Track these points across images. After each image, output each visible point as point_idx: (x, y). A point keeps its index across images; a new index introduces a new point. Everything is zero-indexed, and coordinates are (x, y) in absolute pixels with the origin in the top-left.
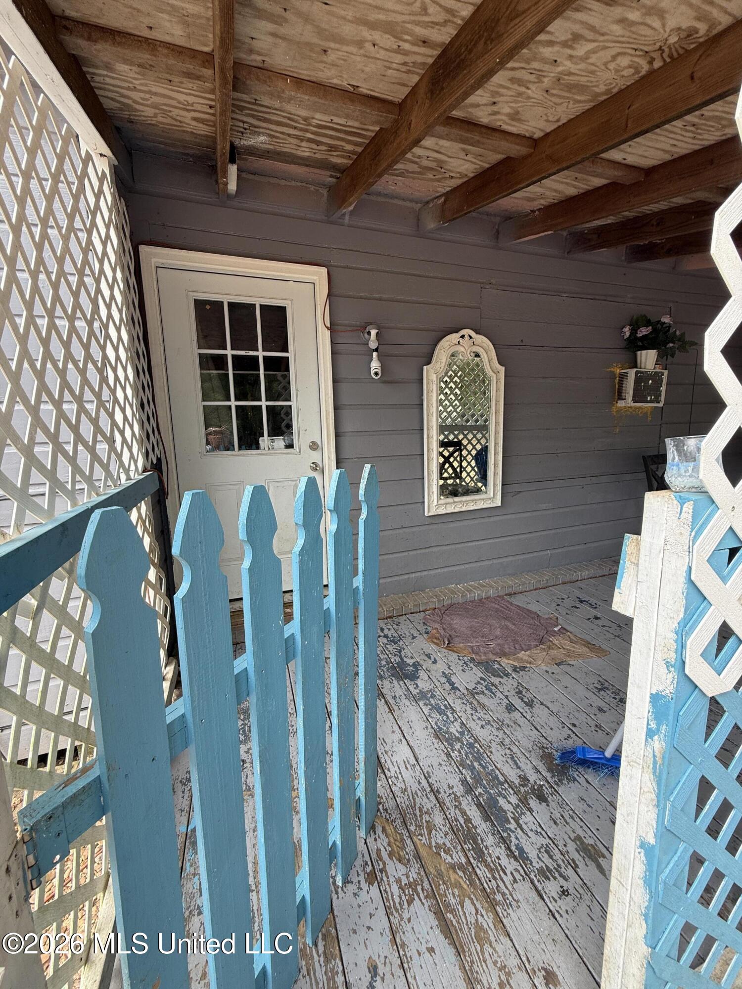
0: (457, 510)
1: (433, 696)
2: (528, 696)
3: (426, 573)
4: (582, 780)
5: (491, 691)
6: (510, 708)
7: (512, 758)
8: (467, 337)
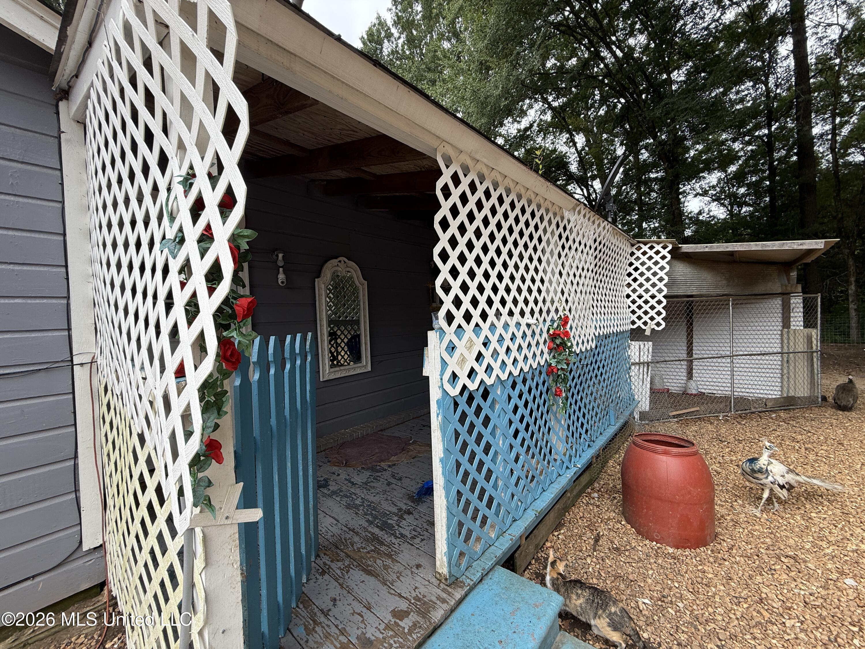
0: (342, 375)
1: (341, 491)
2: (398, 477)
3: (323, 424)
4: (428, 501)
5: (377, 480)
6: (389, 484)
7: (393, 503)
8: (343, 262)
